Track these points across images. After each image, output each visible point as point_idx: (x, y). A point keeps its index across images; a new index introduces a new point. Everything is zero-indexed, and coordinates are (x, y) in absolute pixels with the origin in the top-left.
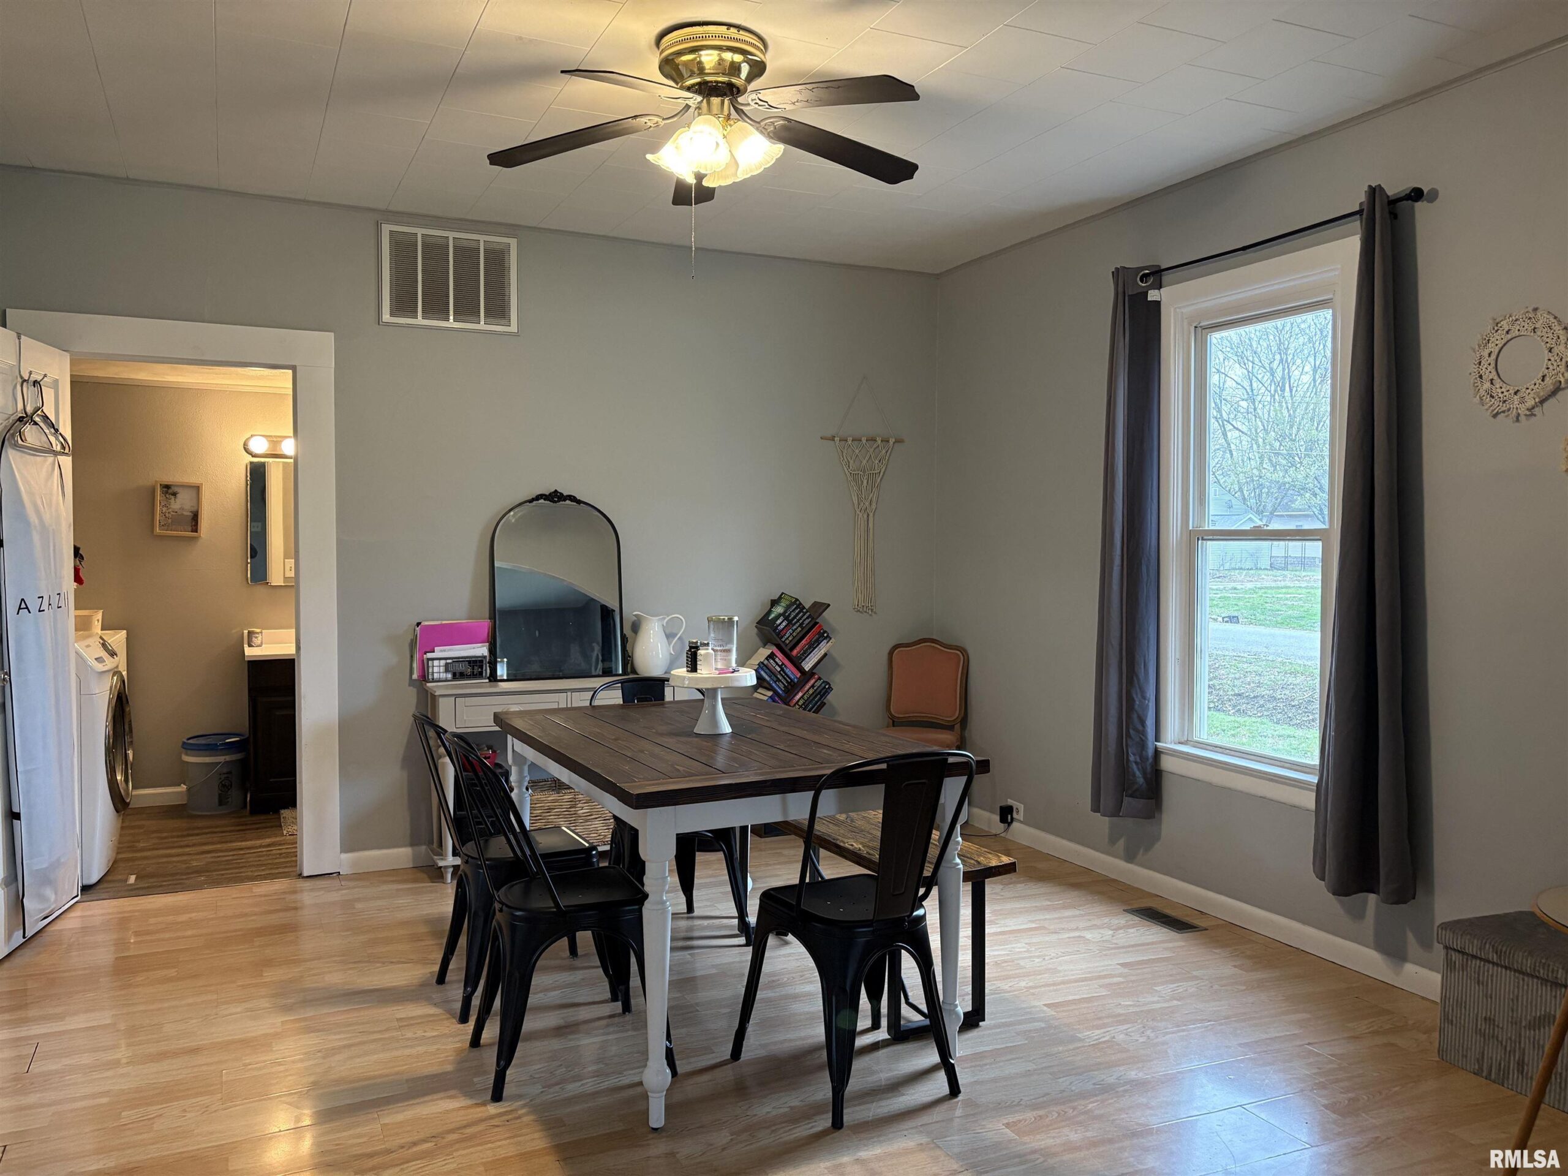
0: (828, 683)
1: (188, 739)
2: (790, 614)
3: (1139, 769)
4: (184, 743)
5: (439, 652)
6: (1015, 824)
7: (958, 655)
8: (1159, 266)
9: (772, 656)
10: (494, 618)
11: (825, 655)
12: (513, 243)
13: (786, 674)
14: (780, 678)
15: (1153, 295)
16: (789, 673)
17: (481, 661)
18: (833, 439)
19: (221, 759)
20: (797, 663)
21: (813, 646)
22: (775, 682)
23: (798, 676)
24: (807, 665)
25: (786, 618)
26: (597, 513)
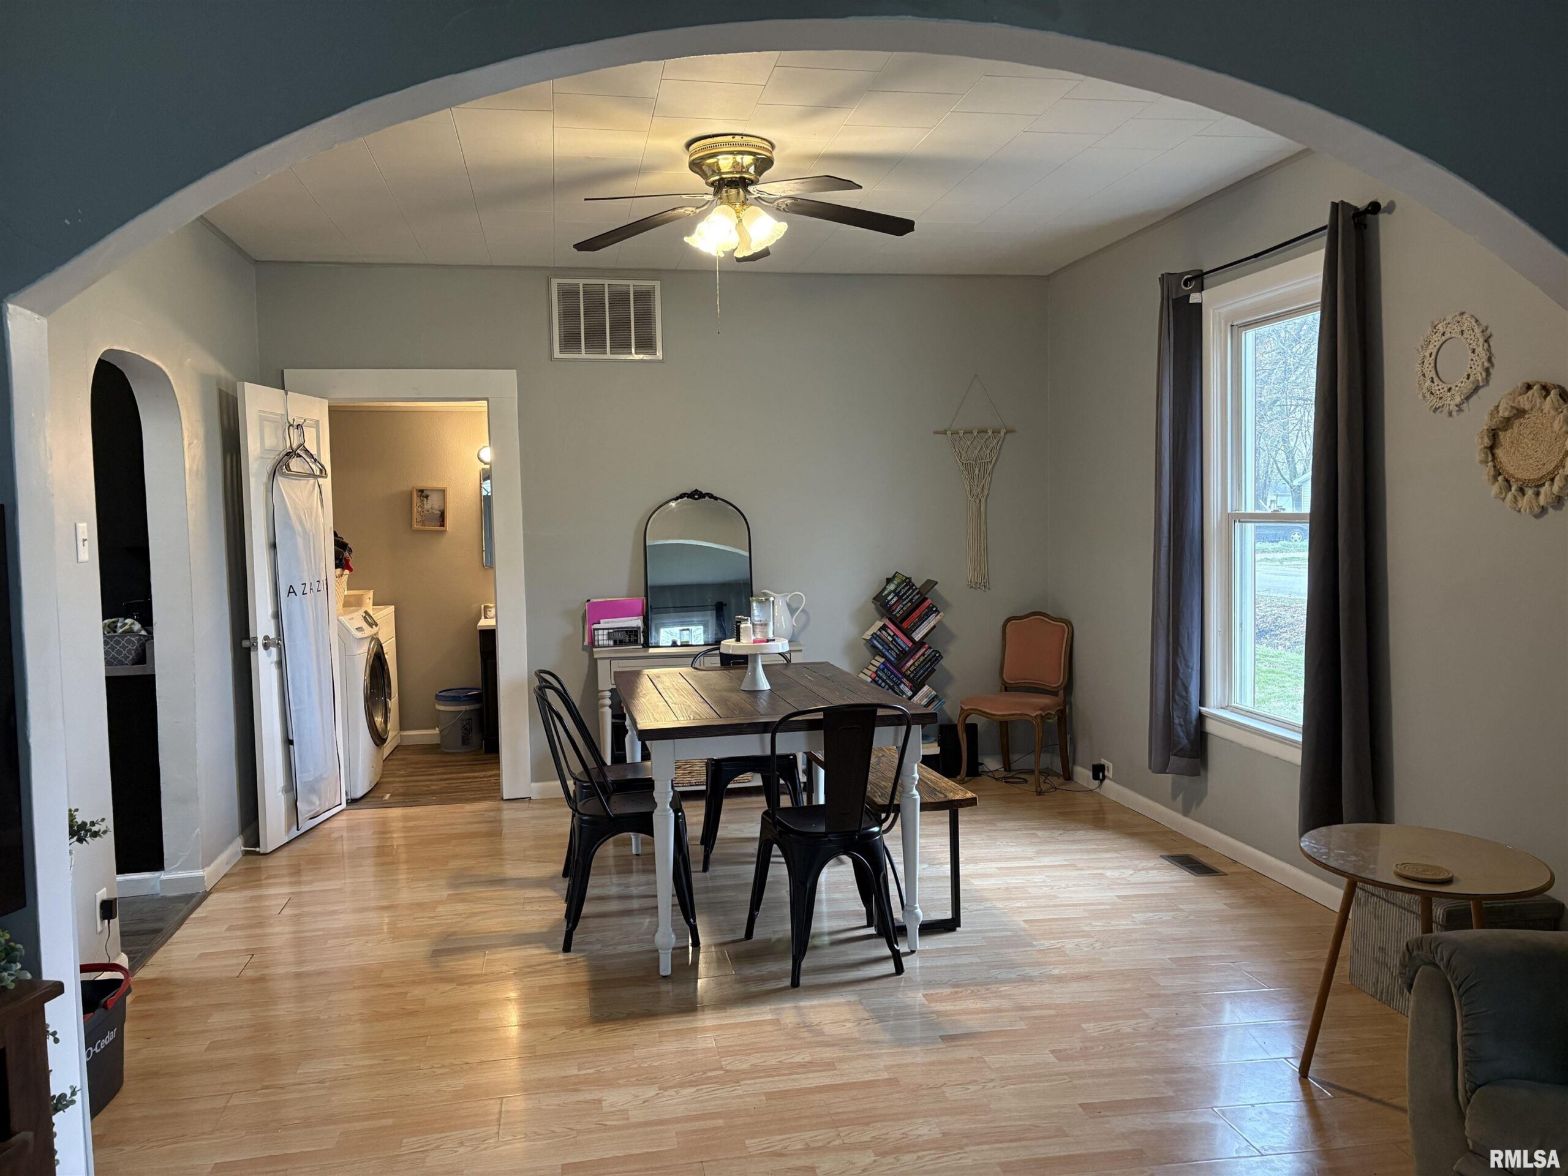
0: (937, 652)
1: (440, 692)
2: (900, 591)
3: (1183, 731)
4: (437, 695)
5: (605, 624)
6: (1107, 782)
7: (1063, 626)
8: (1201, 271)
9: (884, 628)
10: (646, 596)
11: (934, 627)
12: (657, 284)
13: (897, 643)
14: (892, 647)
15: (1194, 298)
16: (901, 643)
17: (636, 631)
18: (945, 433)
19: (463, 708)
20: (908, 634)
21: (923, 619)
22: (888, 651)
23: (910, 646)
24: (918, 636)
25: (897, 594)
26: (731, 507)
